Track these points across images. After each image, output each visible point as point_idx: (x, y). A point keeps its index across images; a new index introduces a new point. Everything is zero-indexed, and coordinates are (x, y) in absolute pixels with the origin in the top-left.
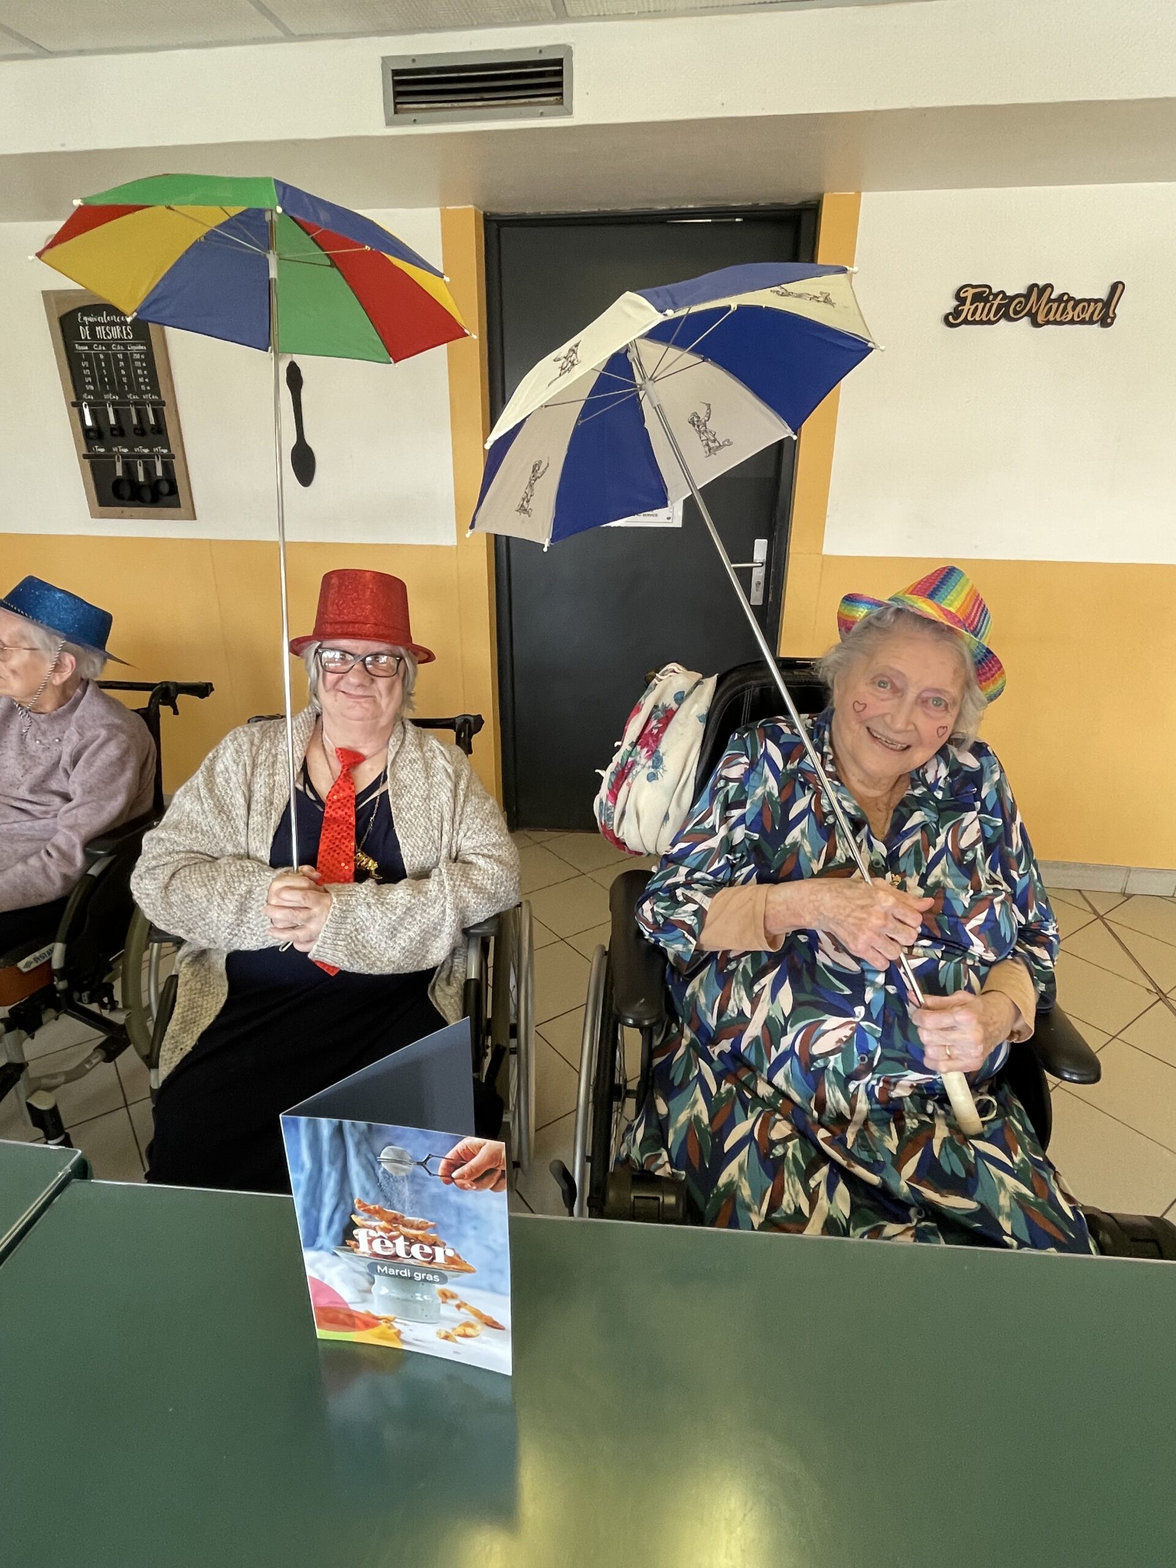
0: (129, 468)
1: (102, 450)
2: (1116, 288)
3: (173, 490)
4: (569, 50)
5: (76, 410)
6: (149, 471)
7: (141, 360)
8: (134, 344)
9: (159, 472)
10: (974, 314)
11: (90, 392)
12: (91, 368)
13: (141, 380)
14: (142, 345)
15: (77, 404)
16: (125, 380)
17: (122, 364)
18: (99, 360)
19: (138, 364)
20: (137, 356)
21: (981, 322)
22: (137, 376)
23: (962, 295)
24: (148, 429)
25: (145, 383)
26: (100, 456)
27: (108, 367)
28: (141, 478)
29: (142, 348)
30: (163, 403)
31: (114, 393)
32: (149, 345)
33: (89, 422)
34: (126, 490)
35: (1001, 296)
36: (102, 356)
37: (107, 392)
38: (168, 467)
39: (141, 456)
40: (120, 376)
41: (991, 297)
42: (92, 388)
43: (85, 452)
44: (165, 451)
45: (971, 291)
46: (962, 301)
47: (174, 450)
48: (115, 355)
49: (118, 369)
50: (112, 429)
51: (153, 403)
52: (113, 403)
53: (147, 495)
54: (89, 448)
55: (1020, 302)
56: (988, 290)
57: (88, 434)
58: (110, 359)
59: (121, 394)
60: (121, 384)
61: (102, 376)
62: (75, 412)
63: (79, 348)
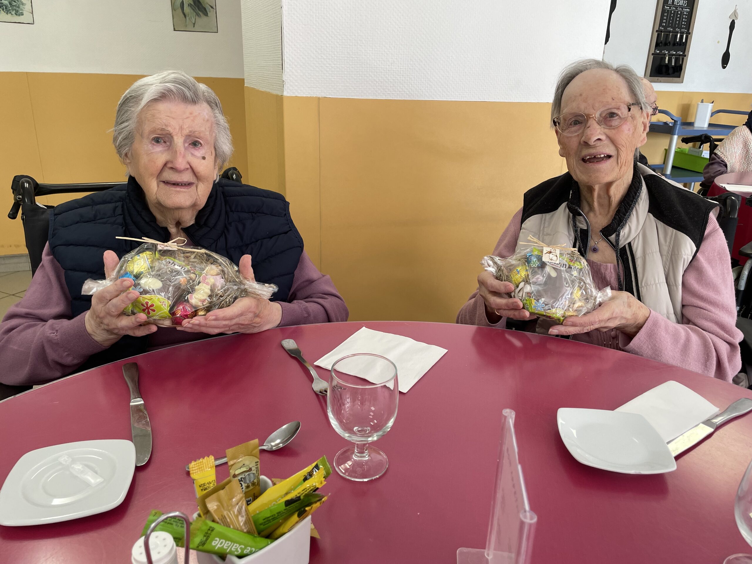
1: (658, 52)
3: (680, 70)
7: (686, 15)
8: (686, 8)
9: (681, 62)
12: (667, 16)
13: (683, 23)
14: (689, 8)
15: (658, 31)
16: (677, 22)
17: (679, 15)
18: (671, 13)
27: (673, 17)
28: (673, 64)
30: (690, 33)
33: (661, 39)
34: (664, 70)
37: (669, 27)
38: (683, 60)
39: (673, 55)
40: (676, 20)
42: (664, 25)
43: (652, 52)
44: (683, 53)
47: (686, 53)
48: (678, 12)
49: (677, 17)
50: (667, 43)
51: (686, 33)
52: (672, 32)
54: (655, 51)
57: (657, 45)
58: (676, 13)
59: (674, 28)
60: (676, 24)
61: (670, 20)
62: (656, 34)
63: (666, 7)
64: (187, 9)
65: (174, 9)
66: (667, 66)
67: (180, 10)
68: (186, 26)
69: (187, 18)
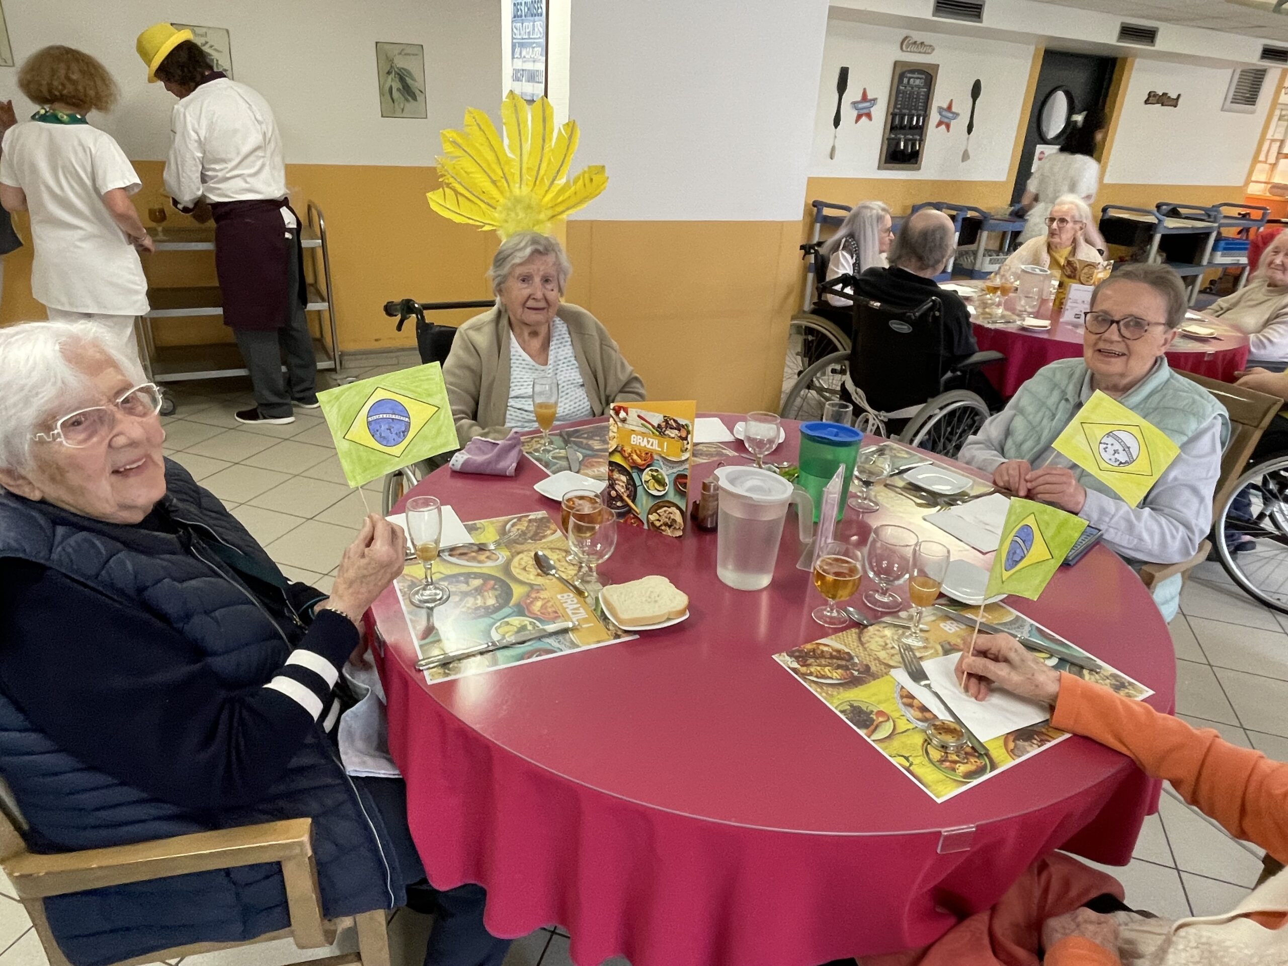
1: (893, 136)
2: (1179, 95)
3: (917, 156)
4: (1157, 28)
5: (891, 116)
6: (913, 146)
8: (923, 88)
9: (917, 148)
10: (1151, 100)
11: (898, 109)
12: (902, 98)
13: (922, 104)
15: (894, 115)
16: (914, 104)
17: (915, 96)
18: (906, 94)
20: (923, 93)
21: (1151, 103)
22: (919, 102)
23: (1150, 94)
24: (917, 127)
26: (893, 139)
27: (909, 98)
28: (909, 150)
29: (926, 89)
30: (926, 116)
32: (929, 88)
33: (896, 123)
35: (1157, 96)
36: (908, 92)
37: (905, 109)
39: (911, 140)
40: (913, 102)
42: (899, 106)
44: (919, 138)
46: (1149, 96)
47: (923, 137)
48: (914, 92)
49: (913, 98)
50: (903, 126)
51: (922, 115)
52: (907, 115)
53: (906, 159)
56: (1154, 93)
57: (893, 128)
58: (911, 94)
59: (910, 110)
61: (905, 101)
62: (890, 118)
63: (901, 88)
64: (396, 94)
65: (382, 94)
66: (903, 152)
67: (388, 95)
68: (394, 113)
69: (396, 104)
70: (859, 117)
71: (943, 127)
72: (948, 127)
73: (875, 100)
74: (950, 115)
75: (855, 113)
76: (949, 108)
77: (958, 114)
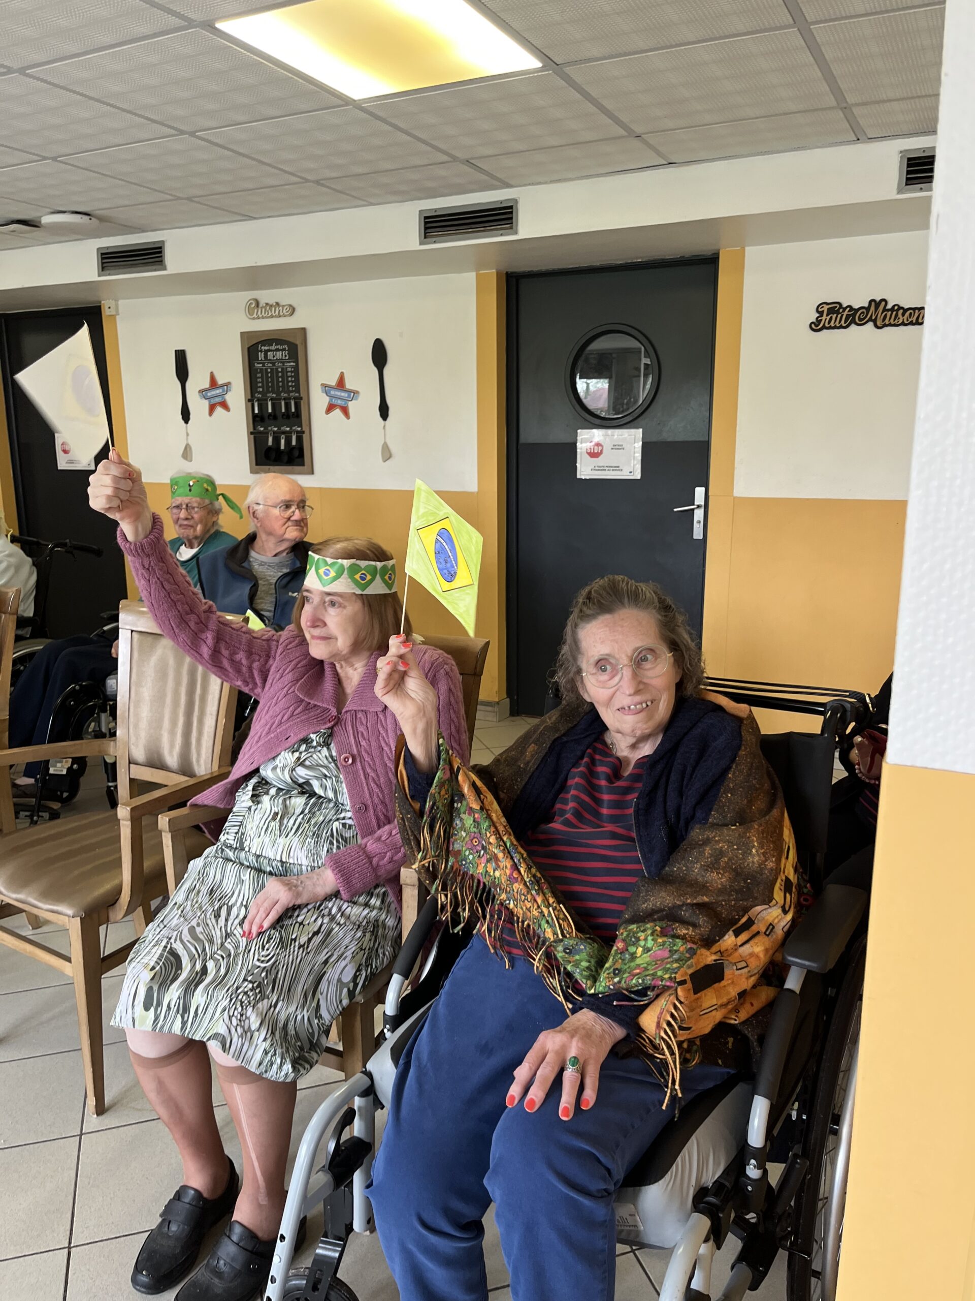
0: (277, 440)
1: (262, 429)
3: (301, 455)
5: (250, 404)
6: (289, 441)
7: (291, 372)
8: (289, 362)
9: (294, 443)
10: (829, 322)
11: (259, 393)
12: (262, 377)
13: (290, 384)
14: (293, 362)
15: (250, 401)
16: (281, 384)
17: (280, 374)
18: (267, 373)
19: (289, 374)
20: (289, 369)
21: (835, 328)
22: (288, 382)
23: (820, 310)
24: (291, 414)
25: (292, 386)
26: (261, 432)
27: (272, 377)
28: (282, 447)
29: (292, 364)
30: (301, 398)
31: (273, 393)
32: (297, 362)
33: (256, 411)
34: (273, 455)
35: (848, 309)
36: (269, 370)
37: (269, 393)
38: (300, 439)
39: (284, 433)
40: (278, 382)
41: (841, 310)
42: (261, 390)
43: (252, 430)
44: (299, 429)
45: (826, 307)
46: (821, 314)
47: (305, 428)
48: (277, 369)
49: (278, 377)
50: (270, 415)
51: (295, 398)
52: (272, 399)
53: (285, 458)
54: (254, 428)
55: (863, 313)
56: (838, 306)
57: (256, 419)
58: (274, 371)
59: (278, 394)
60: (278, 387)
61: (268, 382)
63: (256, 365)
70: (212, 409)
71: (337, 412)
72: (345, 411)
73: (228, 385)
74: (343, 394)
75: (206, 404)
76: (341, 383)
77: (356, 393)
